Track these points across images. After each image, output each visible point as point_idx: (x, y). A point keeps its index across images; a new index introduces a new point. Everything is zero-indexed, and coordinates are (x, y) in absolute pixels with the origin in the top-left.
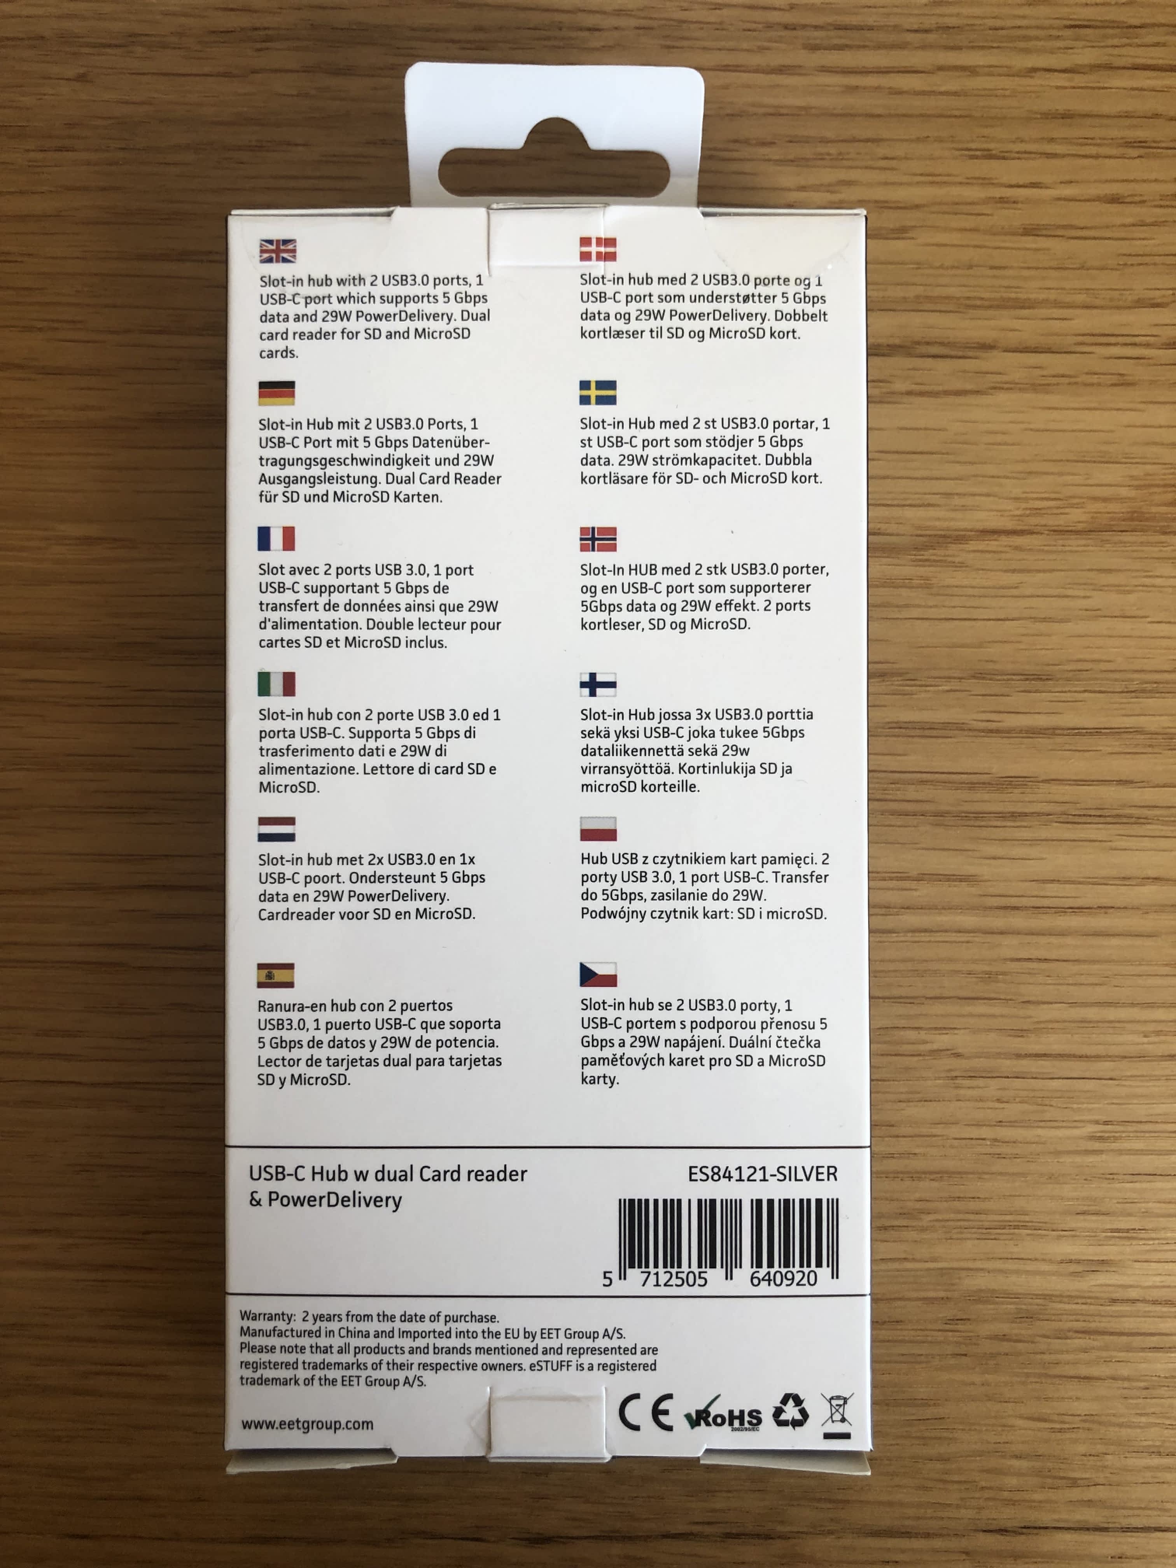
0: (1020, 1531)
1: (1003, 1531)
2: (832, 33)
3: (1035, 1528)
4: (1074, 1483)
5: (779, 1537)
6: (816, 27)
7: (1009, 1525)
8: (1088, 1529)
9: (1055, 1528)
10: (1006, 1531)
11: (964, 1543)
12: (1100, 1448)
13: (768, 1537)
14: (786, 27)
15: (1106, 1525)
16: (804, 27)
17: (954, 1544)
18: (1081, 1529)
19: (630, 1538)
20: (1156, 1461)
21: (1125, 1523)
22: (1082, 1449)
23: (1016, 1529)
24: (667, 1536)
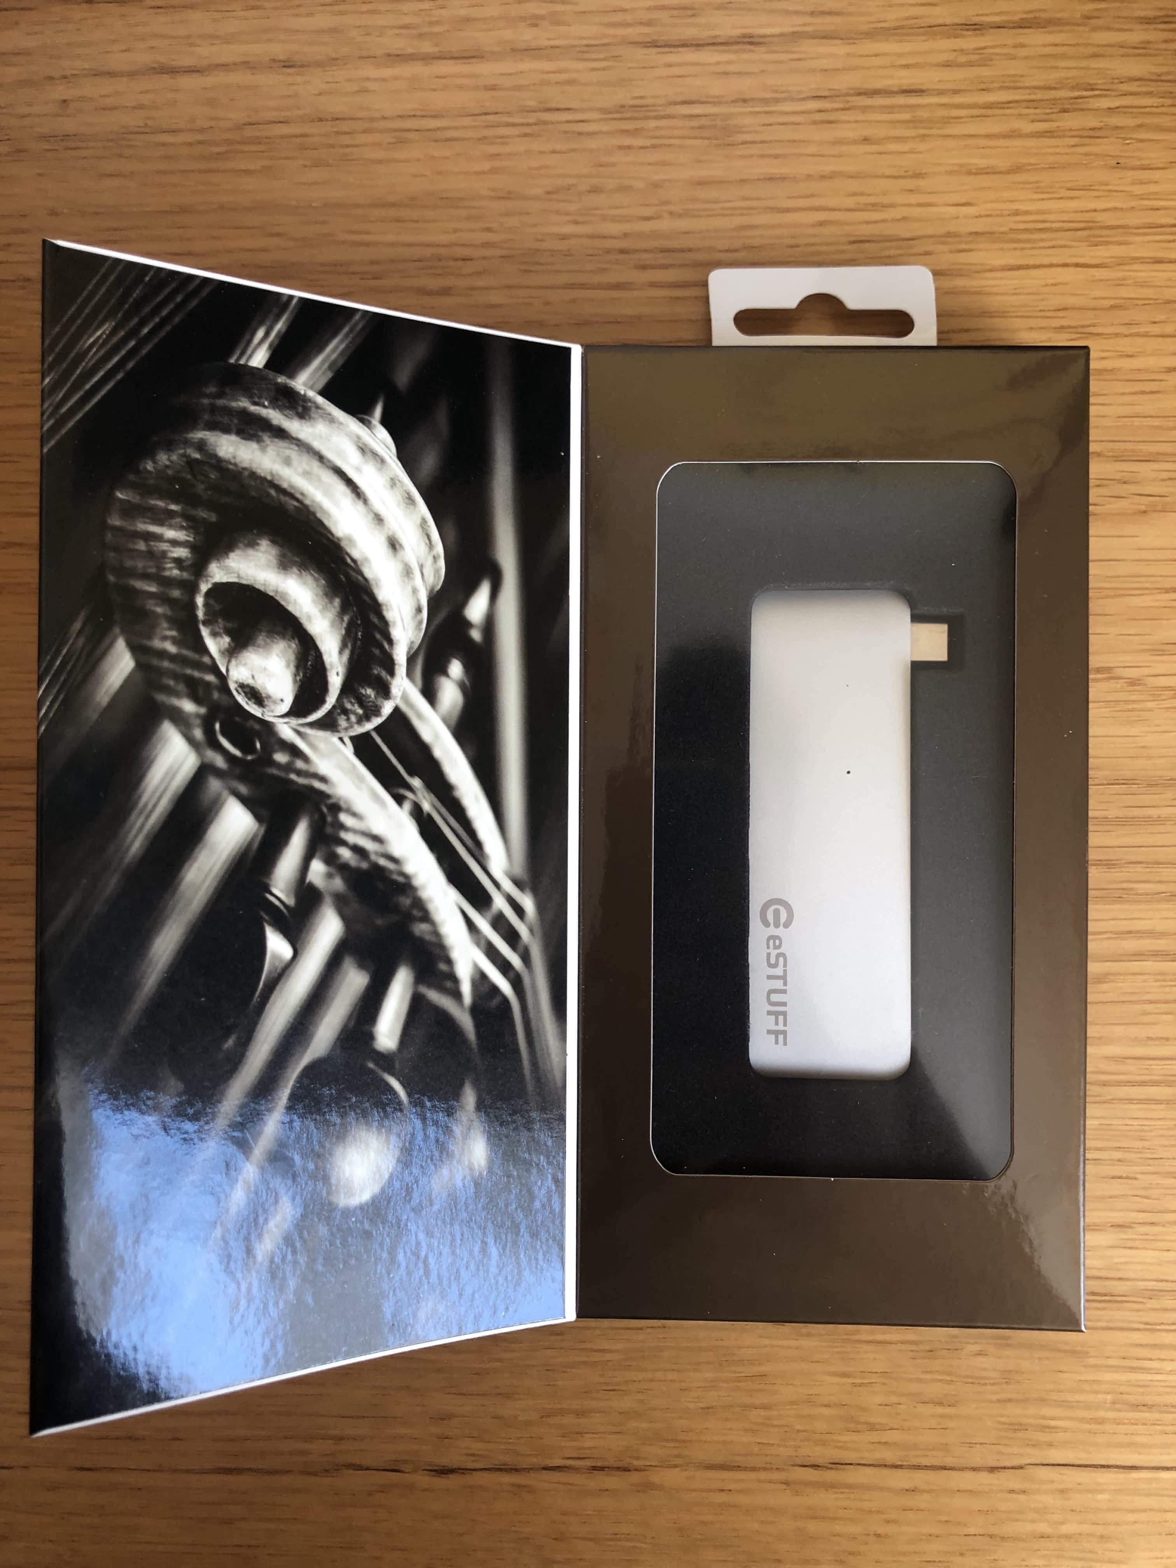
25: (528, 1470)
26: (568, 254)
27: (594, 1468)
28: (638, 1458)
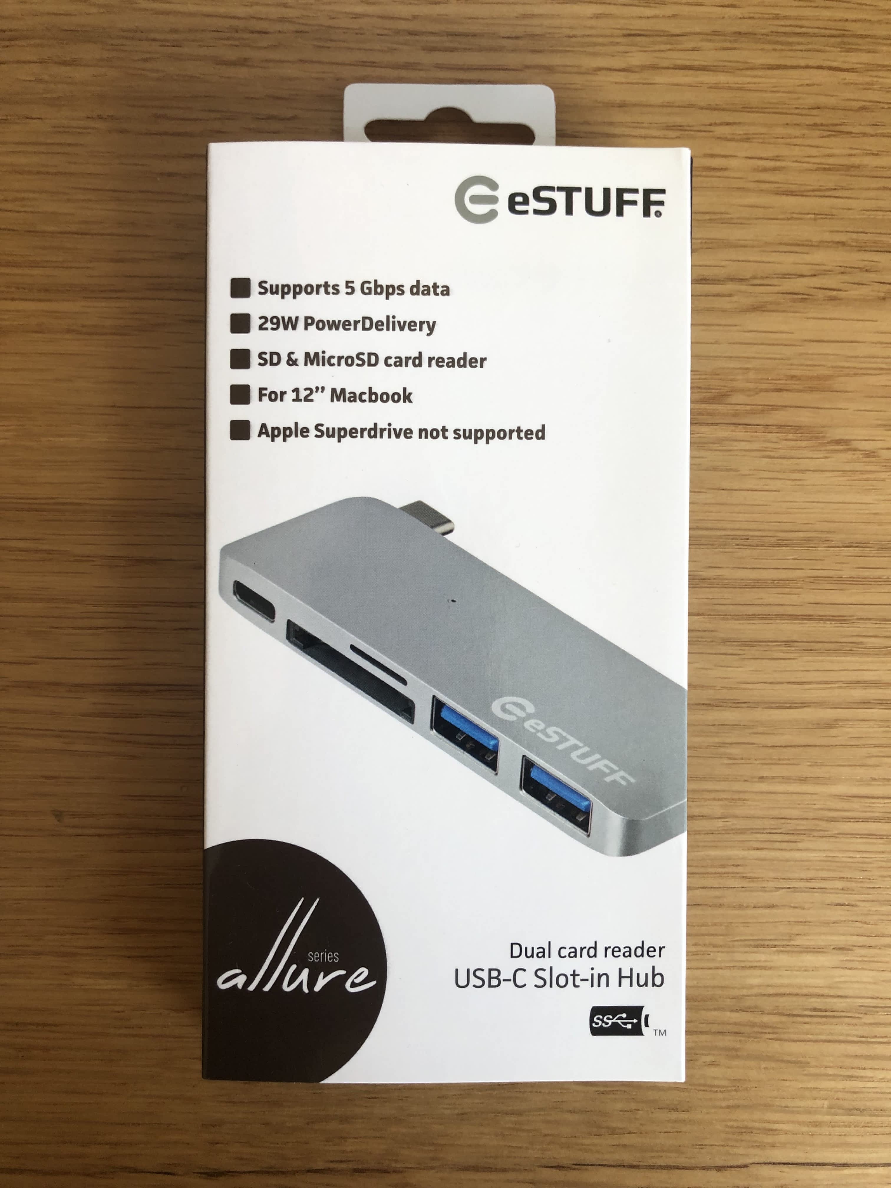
0: (574, 1167)
1: (559, 1167)
2: (445, 38)
3: (585, 1165)
4: (613, 1132)
5: (394, 1171)
6: (433, 34)
7: (565, 1163)
8: (624, 1166)
9: (600, 1165)
10: (563, 1167)
11: (530, 1176)
12: (633, 1106)
13: (386, 1172)
14: (411, 33)
15: (638, 1164)
16: (423, 33)
17: (522, 1176)
18: (619, 1166)
19: (283, 1173)
20: (674, 1115)
21: (651, 1162)
22: (619, 1106)
23: (570, 1166)
24: (309, 1171)
25: (294, 1173)
26: (359, 32)
27: (356, 1171)
28: (396, 1161)
